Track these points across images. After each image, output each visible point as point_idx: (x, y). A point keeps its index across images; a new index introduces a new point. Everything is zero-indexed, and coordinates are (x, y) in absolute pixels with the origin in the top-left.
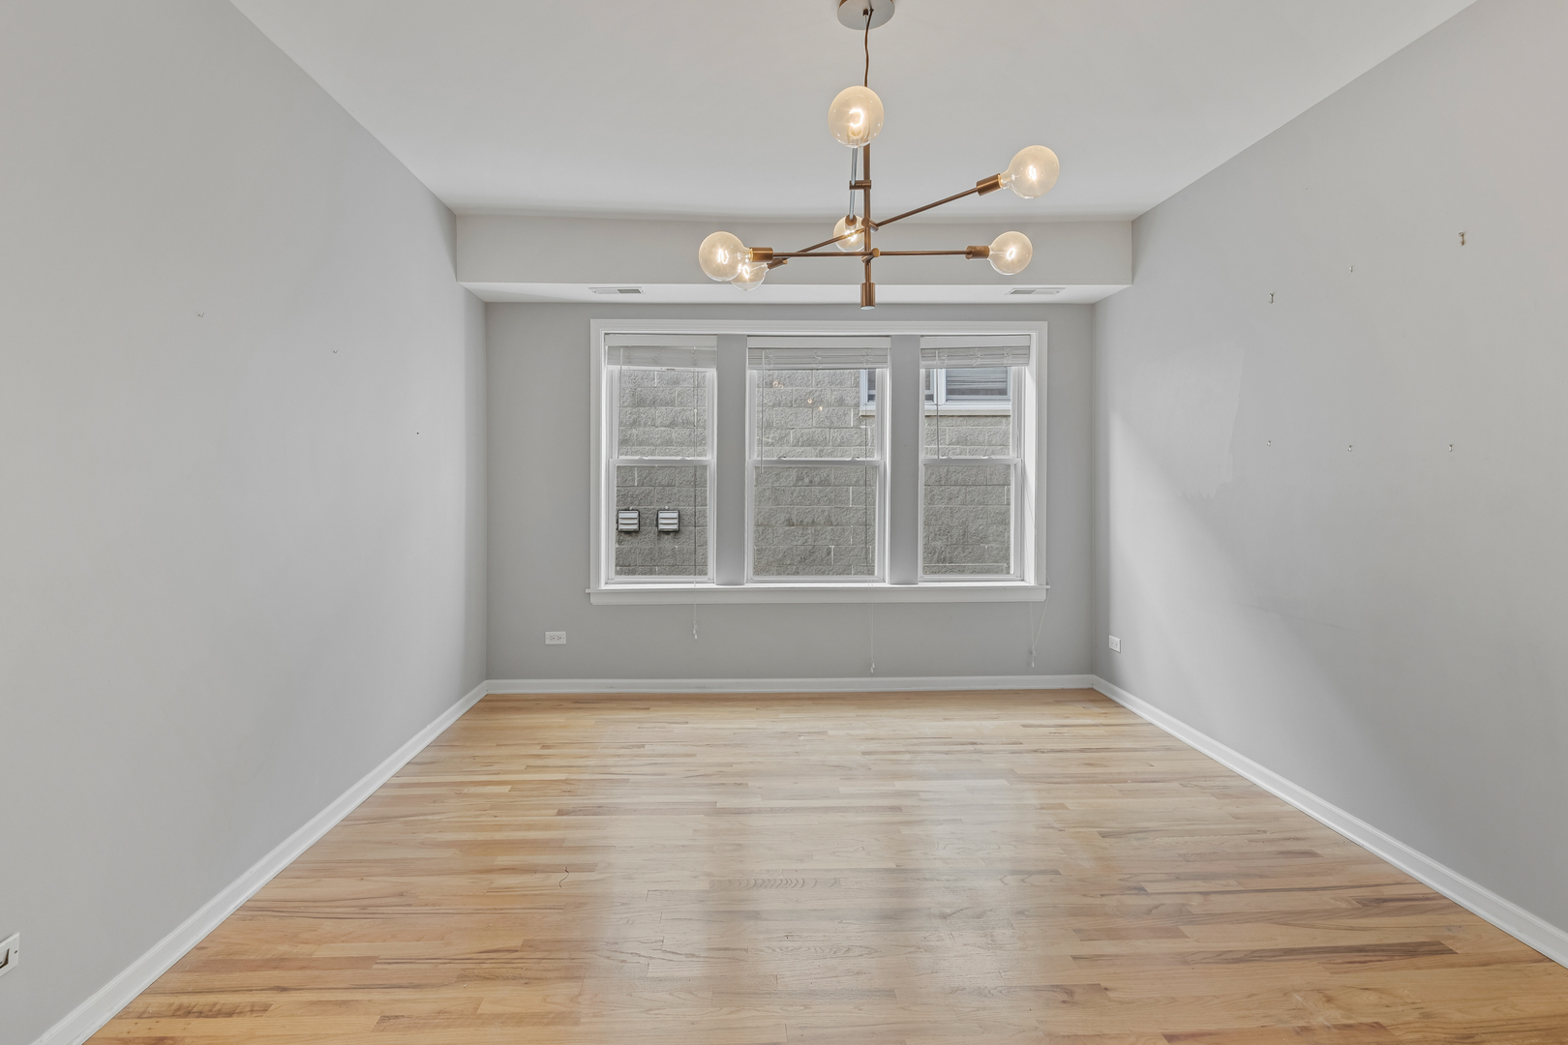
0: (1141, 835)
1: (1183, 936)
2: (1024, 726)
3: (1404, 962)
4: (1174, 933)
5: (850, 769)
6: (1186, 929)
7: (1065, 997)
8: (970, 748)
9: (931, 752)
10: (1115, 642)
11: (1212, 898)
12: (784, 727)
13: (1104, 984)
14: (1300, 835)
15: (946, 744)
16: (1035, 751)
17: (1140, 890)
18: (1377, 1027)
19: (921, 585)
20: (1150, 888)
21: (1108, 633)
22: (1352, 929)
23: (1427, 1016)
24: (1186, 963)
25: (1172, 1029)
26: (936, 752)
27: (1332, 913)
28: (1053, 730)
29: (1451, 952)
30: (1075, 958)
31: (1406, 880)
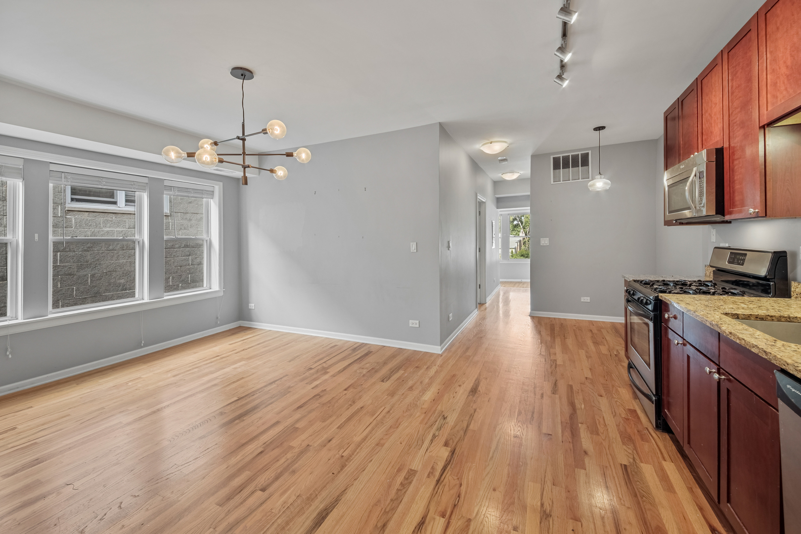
0: (298, 357)
1: (328, 372)
2: (230, 344)
3: (367, 357)
4: (326, 373)
5: (175, 383)
6: (328, 371)
7: (319, 397)
8: (218, 358)
9: (204, 365)
10: (252, 306)
11: (327, 362)
12: (111, 384)
13: (324, 389)
14: (331, 342)
15: (207, 360)
16: (244, 350)
17: (311, 369)
18: (373, 369)
19: (166, 298)
20: (312, 367)
21: (248, 303)
22: (355, 355)
23: (377, 363)
24: (334, 376)
25: (344, 388)
26: (207, 364)
27: (350, 354)
28: (242, 342)
29: (372, 352)
30: (312, 388)
31: (357, 343)
